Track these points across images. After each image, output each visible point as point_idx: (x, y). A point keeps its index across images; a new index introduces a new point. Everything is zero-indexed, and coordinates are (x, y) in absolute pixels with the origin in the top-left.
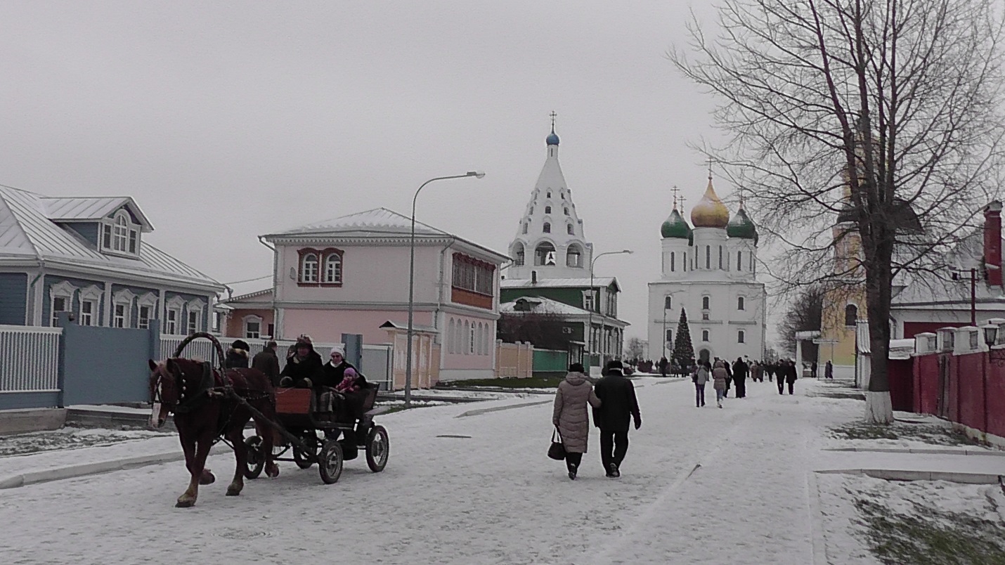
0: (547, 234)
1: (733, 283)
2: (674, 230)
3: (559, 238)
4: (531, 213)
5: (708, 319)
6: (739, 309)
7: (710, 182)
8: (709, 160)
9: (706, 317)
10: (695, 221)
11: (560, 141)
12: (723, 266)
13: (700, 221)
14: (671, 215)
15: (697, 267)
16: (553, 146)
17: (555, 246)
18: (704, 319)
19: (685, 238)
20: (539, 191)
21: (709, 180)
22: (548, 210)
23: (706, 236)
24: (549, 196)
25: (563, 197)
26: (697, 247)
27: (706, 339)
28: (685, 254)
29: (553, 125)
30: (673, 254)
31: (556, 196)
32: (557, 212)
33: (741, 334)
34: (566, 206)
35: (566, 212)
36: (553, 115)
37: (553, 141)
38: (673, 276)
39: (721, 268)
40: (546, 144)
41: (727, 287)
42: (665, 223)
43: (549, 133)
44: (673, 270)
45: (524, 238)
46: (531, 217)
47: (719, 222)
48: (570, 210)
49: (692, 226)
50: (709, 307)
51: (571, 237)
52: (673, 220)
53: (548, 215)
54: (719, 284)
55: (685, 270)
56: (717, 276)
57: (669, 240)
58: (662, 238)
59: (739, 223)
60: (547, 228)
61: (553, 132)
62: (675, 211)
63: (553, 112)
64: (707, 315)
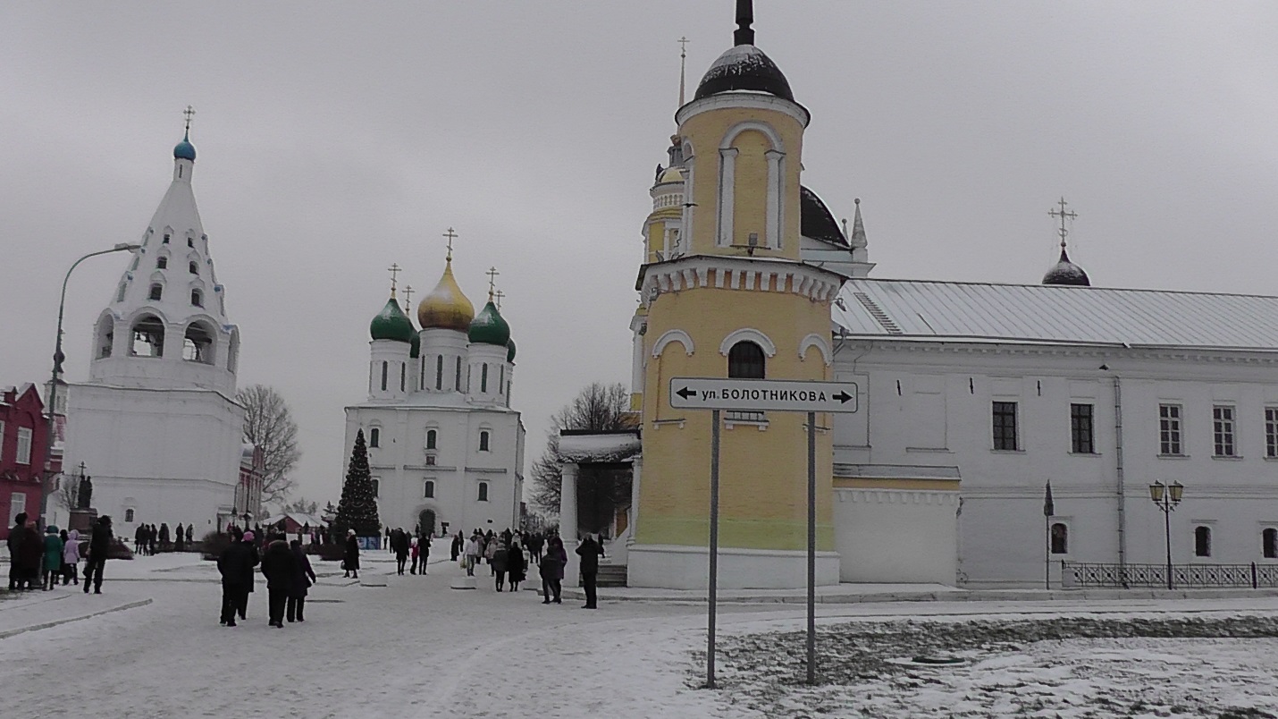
0: (156, 302)
1: (473, 411)
2: (389, 329)
3: (175, 312)
4: (135, 268)
5: (433, 464)
6: (482, 449)
7: (449, 265)
8: (449, 233)
9: (430, 461)
10: (423, 320)
11: (197, 156)
12: (460, 387)
13: (431, 319)
14: (387, 306)
15: (422, 388)
16: (184, 162)
17: (165, 325)
18: (428, 463)
19: (406, 341)
20: (152, 232)
21: (446, 262)
22: (162, 263)
23: (440, 342)
24: (166, 240)
25: (190, 244)
26: (424, 357)
27: (429, 493)
28: (404, 365)
29: (187, 128)
30: (385, 364)
31: (178, 241)
32: (177, 267)
33: (483, 487)
34: (194, 258)
35: (193, 269)
36: (189, 112)
37: (185, 153)
38: (384, 398)
39: (457, 389)
40: (174, 158)
41: (465, 416)
42: (377, 317)
43: (181, 140)
44: (384, 388)
45: (119, 310)
46: (133, 274)
47: (456, 321)
48: (201, 267)
49: (418, 327)
50: (436, 447)
51: (197, 310)
52: (388, 313)
53: (161, 270)
54: (452, 411)
55: (403, 390)
56: (452, 400)
57: (380, 343)
58: (372, 340)
59: (486, 322)
60: (156, 293)
61: (186, 140)
62: (393, 301)
63: (190, 107)
64: (433, 458)
